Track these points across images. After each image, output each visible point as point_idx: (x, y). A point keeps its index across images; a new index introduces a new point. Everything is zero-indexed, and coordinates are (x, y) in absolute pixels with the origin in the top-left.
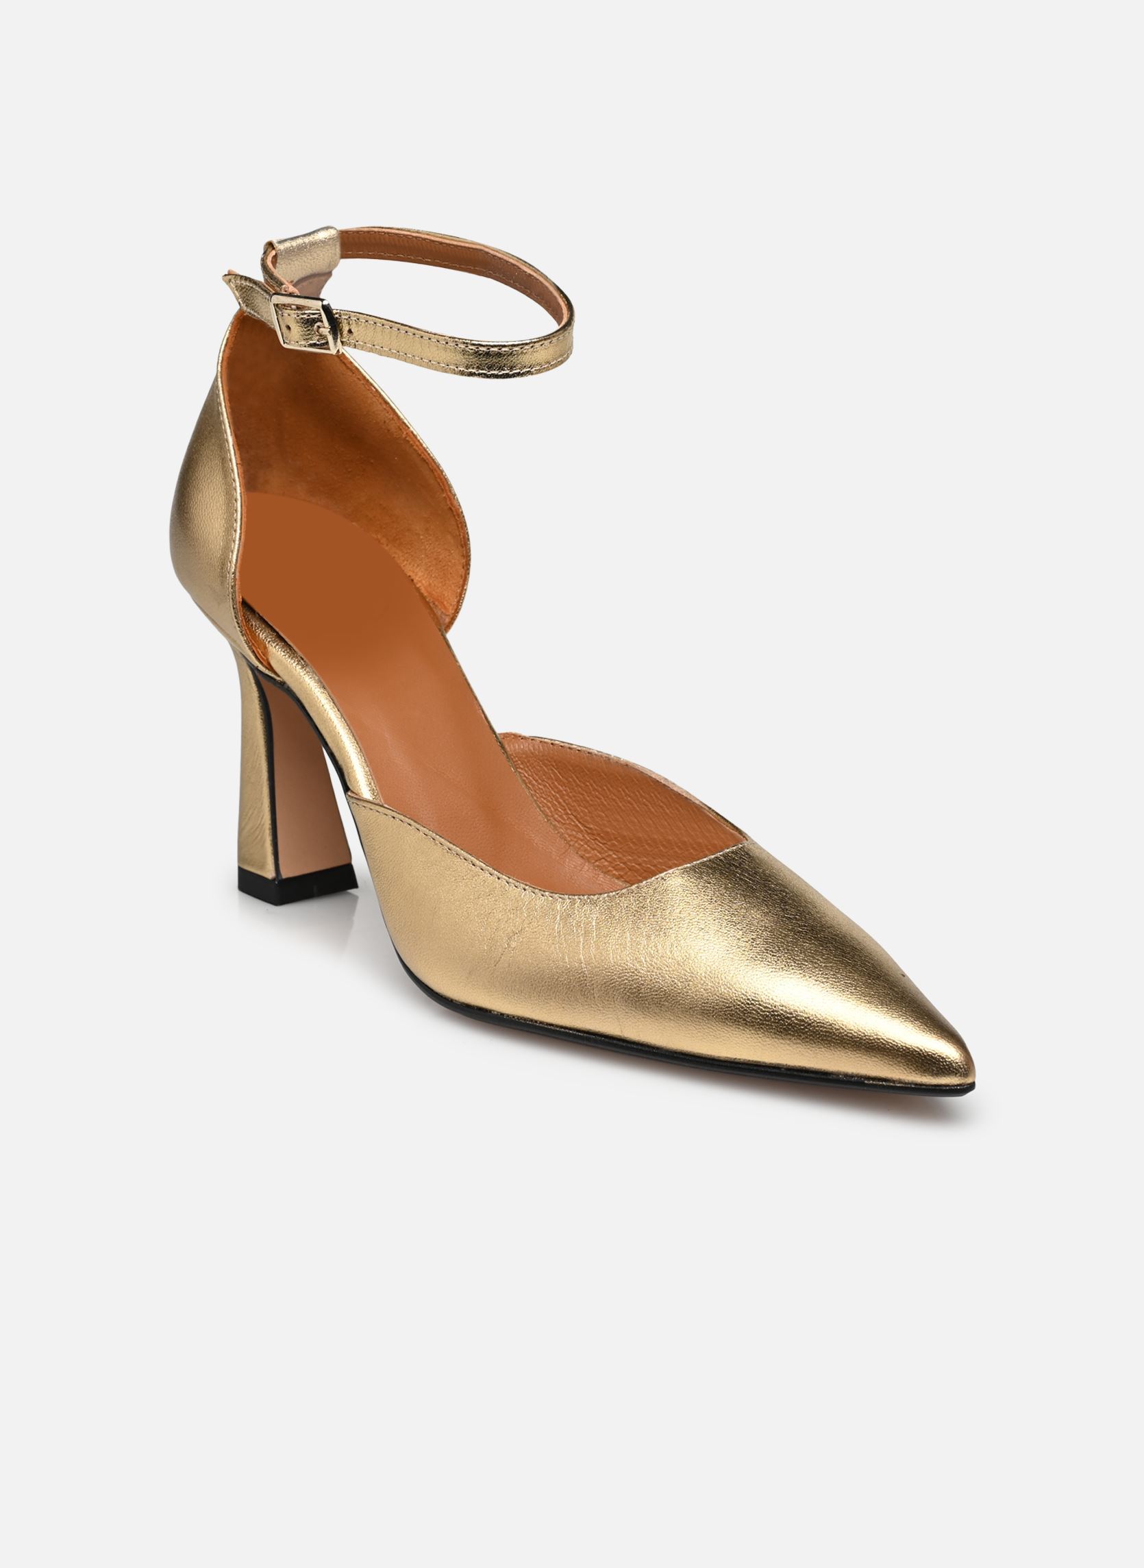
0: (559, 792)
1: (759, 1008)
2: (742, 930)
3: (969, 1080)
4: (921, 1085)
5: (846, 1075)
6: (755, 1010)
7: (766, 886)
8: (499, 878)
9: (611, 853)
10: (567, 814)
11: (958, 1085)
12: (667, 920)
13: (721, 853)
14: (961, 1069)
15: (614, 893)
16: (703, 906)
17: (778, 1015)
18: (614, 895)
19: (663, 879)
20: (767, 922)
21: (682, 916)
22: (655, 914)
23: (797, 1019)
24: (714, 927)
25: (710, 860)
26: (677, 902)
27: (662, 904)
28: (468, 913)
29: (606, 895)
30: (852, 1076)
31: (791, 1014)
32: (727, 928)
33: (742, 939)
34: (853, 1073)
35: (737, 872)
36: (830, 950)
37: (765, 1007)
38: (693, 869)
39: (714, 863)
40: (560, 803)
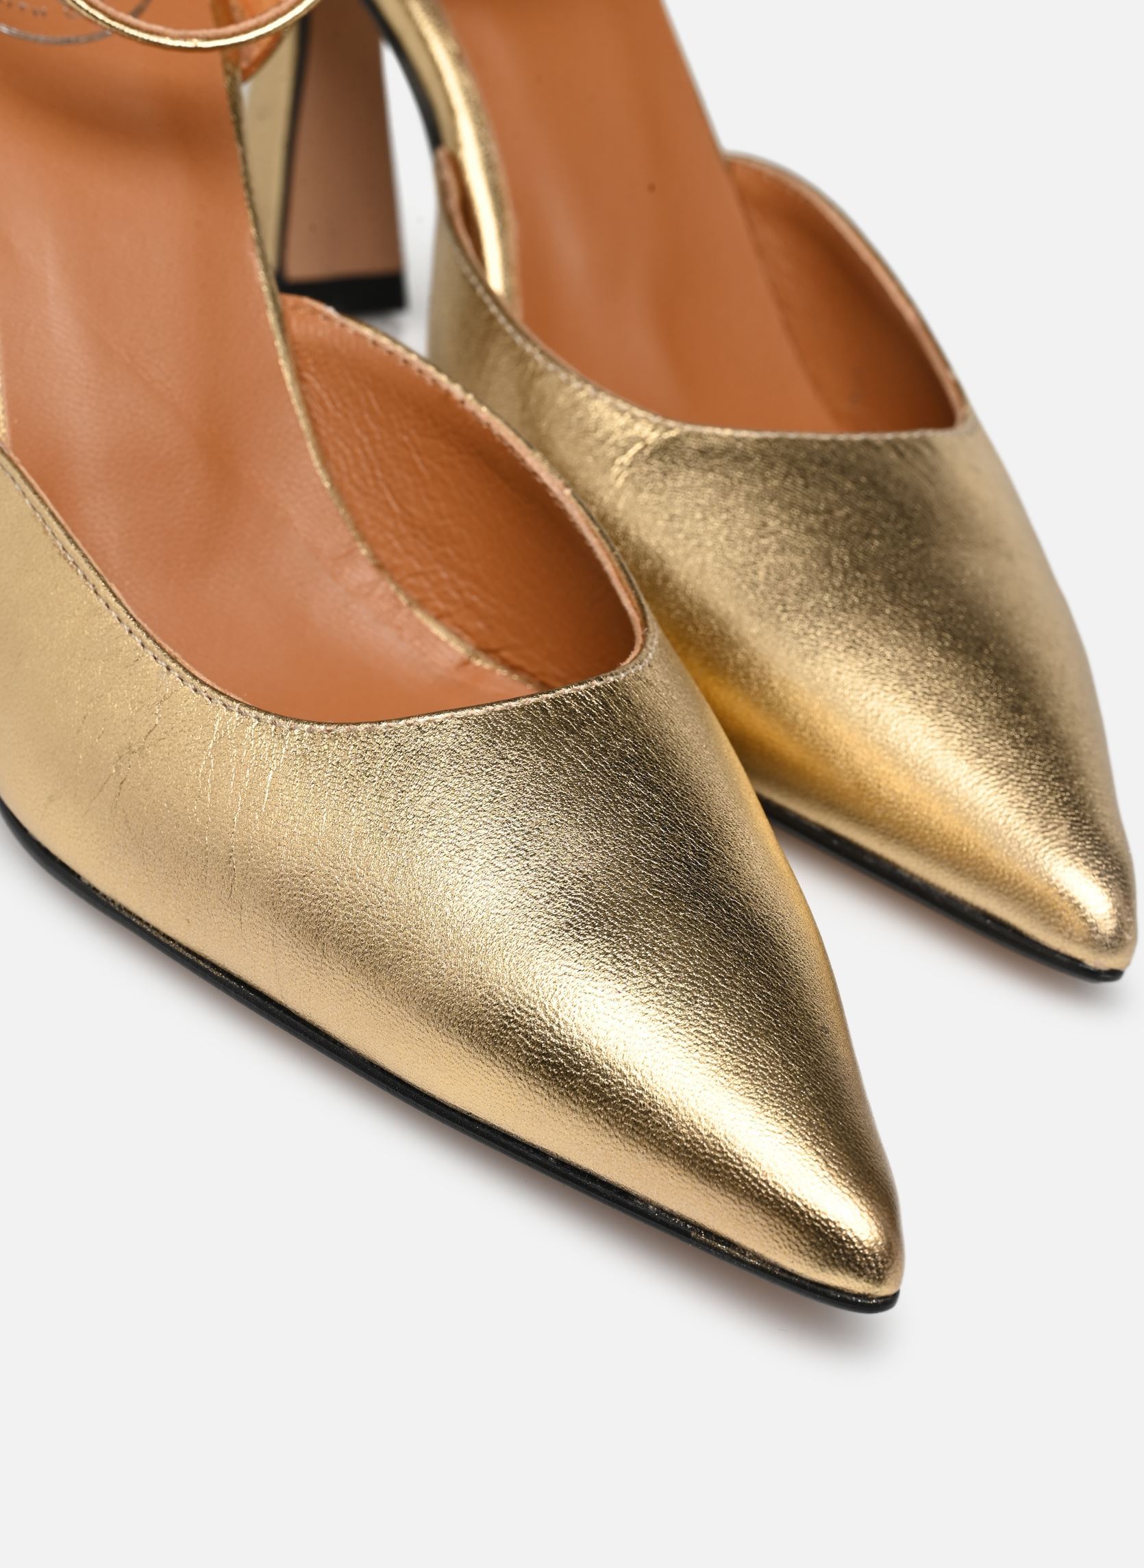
0: (368, 433)
1: (522, 1041)
2: (536, 870)
3: (884, 1291)
4: (791, 1274)
5: (661, 1209)
6: (515, 1042)
7: (614, 783)
8: (130, 632)
10: (375, 477)
11: (859, 1296)
12: (403, 814)
13: (550, 696)
14: (871, 1268)
15: (322, 727)
16: (476, 804)
17: (554, 1065)
18: (321, 733)
19: (419, 729)
20: (590, 861)
21: (433, 813)
22: (385, 794)
23: (587, 1084)
24: (484, 851)
25: (522, 708)
26: (432, 782)
27: (403, 779)
28: (67, 684)
29: (307, 726)
30: (671, 1214)
31: (578, 1068)
32: (508, 861)
33: (530, 891)
34: (672, 1211)
35: (566, 743)
36: (692, 952)
37: (533, 1043)
38: (483, 721)
39: (527, 714)
40: (365, 454)
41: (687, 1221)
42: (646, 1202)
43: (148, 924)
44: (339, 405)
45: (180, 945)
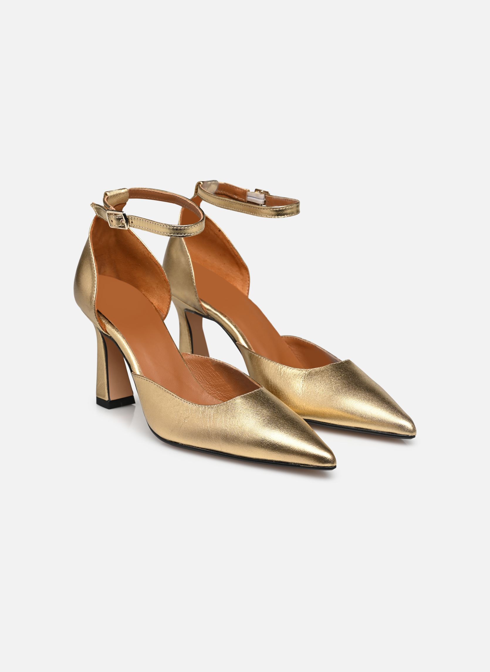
0: (201, 372)
1: (266, 442)
2: (260, 416)
3: (334, 465)
4: (319, 466)
5: (294, 463)
7: (268, 402)
8: (181, 400)
9: (217, 392)
10: (203, 379)
11: (331, 467)
12: (236, 413)
13: (253, 392)
14: (332, 461)
16: (247, 409)
17: (272, 444)
18: (219, 405)
19: (234, 400)
20: (268, 414)
21: (241, 412)
22: (232, 411)
23: (278, 445)
24: (251, 415)
25: (250, 394)
26: (239, 407)
27: (234, 408)
28: (171, 411)
29: (216, 405)
30: (296, 464)
31: (276, 443)
32: (255, 416)
35: (258, 398)
38: (244, 397)
40: (201, 376)
41: (299, 464)
42: (291, 463)
43: (193, 446)
44: (194, 368)
45: (200, 448)
